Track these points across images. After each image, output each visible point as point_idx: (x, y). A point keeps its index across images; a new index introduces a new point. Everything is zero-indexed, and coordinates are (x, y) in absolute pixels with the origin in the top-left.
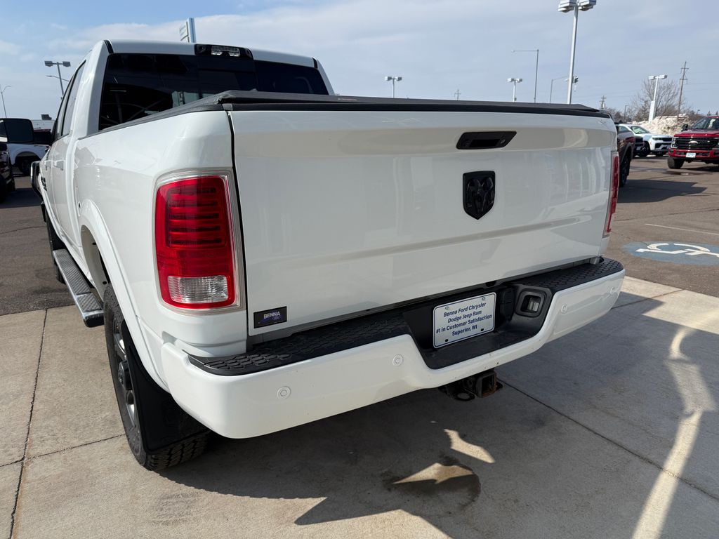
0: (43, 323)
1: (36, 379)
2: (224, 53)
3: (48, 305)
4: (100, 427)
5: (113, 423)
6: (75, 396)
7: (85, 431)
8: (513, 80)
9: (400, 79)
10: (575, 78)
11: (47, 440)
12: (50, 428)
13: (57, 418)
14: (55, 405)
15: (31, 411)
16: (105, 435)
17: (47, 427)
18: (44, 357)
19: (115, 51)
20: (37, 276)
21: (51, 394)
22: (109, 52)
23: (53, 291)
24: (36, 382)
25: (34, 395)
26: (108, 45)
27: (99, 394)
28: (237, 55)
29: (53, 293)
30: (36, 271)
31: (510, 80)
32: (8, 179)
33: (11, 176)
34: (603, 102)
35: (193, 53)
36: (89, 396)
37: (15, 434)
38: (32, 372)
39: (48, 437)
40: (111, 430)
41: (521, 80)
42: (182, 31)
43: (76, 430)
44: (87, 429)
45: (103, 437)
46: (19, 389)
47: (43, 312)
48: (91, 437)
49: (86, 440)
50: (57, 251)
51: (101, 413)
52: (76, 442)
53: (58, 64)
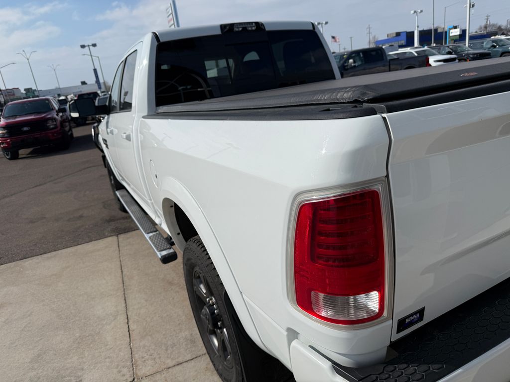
0: (117, 248)
1: (125, 300)
2: (243, 28)
3: (118, 232)
4: (184, 346)
5: (193, 342)
6: (158, 315)
7: (173, 351)
8: (415, 12)
9: (326, 23)
10: (472, 4)
11: (148, 360)
12: (146, 348)
13: (150, 338)
14: (145, 324)
15: (129, 331)
16: (189, 355)
17: (144, 346)
18: (125, 279)
19: (162, 40)
20: (104, 207)
21: (139, 314)
22: (157, 42)
23: (118, 220)
24: (126, 303)
25: (127, 315)
26: (156, 36)
27: (175, 313)
28: (254, 28)
29: (118, 221)
30: (103, 202)
31: (412, 12)
32: (69, 131)
33: (70, 130)
34: (487, 19)
35: (219, 32)
36: (168, 316)
37: (122, 354)
38: (121, 293)
39: (147, 357)
40: (193, 349)
41: (421, 11)
42: (168, 10)
43: (167, 350)
44: (174, 348)
45: (189, 357)
46: (115, 309)
47: (115, 238)
48: (179, 357)
49: (177, 360)
50: (119, 191)
51: (181, 332)
52: (170, 363)
53: (89, 46)
